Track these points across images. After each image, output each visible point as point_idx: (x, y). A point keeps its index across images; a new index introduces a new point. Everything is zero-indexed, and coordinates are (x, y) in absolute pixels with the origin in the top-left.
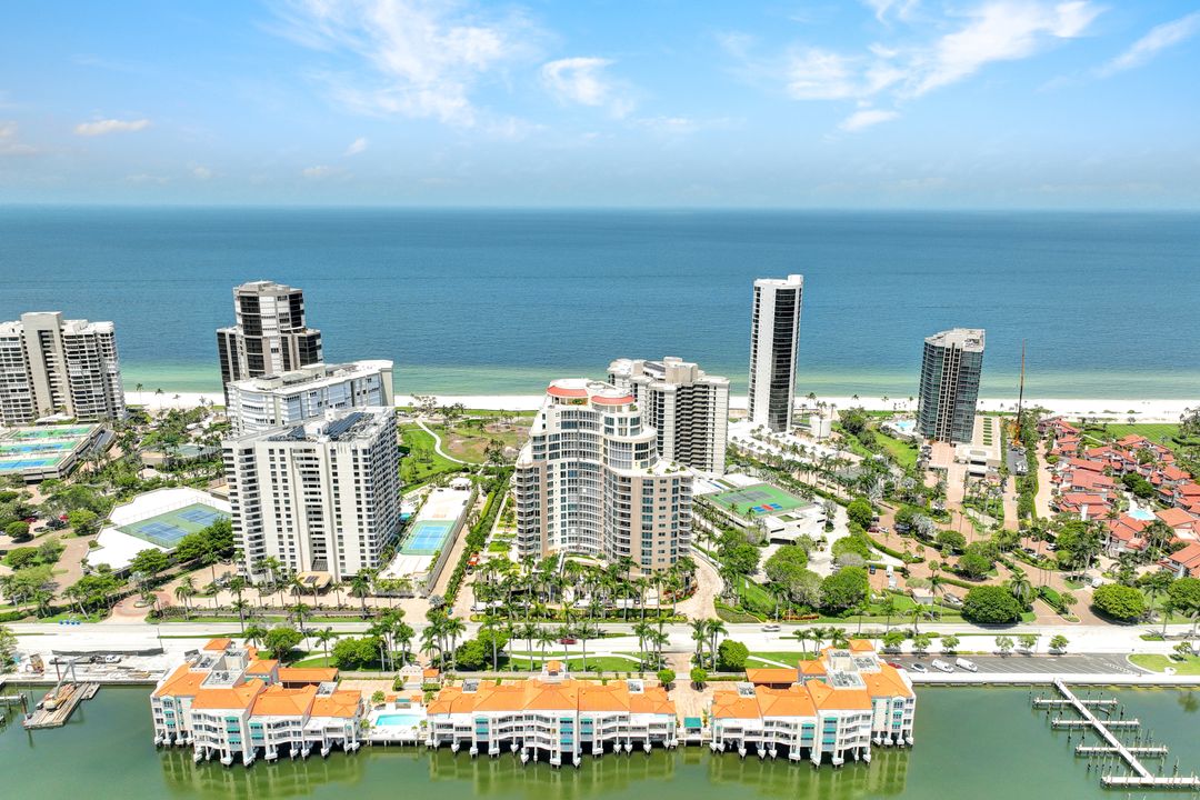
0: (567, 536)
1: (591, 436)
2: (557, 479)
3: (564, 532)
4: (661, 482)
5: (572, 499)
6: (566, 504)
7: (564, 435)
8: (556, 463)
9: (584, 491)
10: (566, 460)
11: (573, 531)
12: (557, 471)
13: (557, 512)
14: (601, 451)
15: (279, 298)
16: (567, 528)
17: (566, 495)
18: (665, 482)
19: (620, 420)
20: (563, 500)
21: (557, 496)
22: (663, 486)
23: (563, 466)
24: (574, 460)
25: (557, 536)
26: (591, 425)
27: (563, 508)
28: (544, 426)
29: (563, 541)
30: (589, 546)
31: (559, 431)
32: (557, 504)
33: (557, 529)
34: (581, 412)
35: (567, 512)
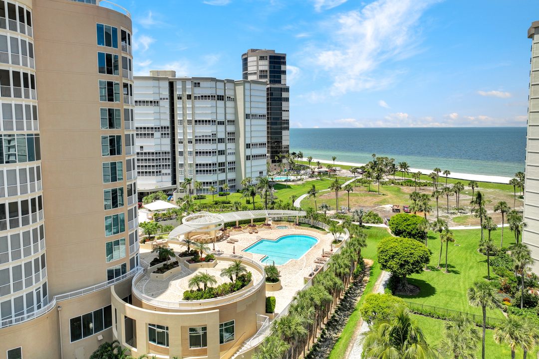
15: (262, 58)
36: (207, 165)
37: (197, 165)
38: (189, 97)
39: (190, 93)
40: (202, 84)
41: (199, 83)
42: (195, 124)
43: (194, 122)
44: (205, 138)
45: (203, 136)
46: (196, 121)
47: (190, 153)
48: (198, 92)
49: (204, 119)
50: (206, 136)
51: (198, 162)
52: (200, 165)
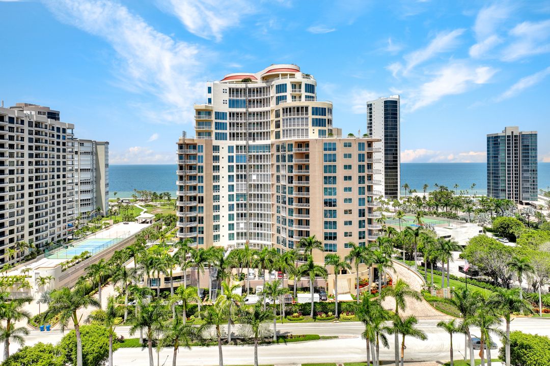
0: (235, 232)
1: (260, 114)
2: (224, 163)
3: (231, 227)
4: (345, 146)
5: (241, 187)
6: (234, 193)
7: (232, 115)
8: (224, 144)
9: (254, 177)
10: (234, 143)
11: (242, 225)
12: (224, 154)
13: (224, 202)
14: (273, 128)
16: (235, 222)
17: (234, 183)
18: (350, 146)
19: (294, 86)
20: (231, 188)
21: (224, 183)
22: (348, 151)
23: (230, 149)
24: (242, 143)
25: (224, 232)
26: (260, 102)
27: (231, 198)
28: (210, 100)
29: (231, 237)
30: (259, 242)
31: (226, 109)
32: (224, 193)
33: (224, 222)
34: (250, 89)
35: (235, 203)
36: (87, 200)
37: (81, 200)
38: (76, 153)
39: (77, 150)
40: (85, 144)
41: (83, 144)
42: (81, 172)
43: (79, 171)
44: (86, 181)
45: (85, 180)
46: (81, 170)
47: (77, 192)
48: (83, 149)
49: (86, 168)
50: (87, 180)
51: (82, 198)
52: (83, 200)
